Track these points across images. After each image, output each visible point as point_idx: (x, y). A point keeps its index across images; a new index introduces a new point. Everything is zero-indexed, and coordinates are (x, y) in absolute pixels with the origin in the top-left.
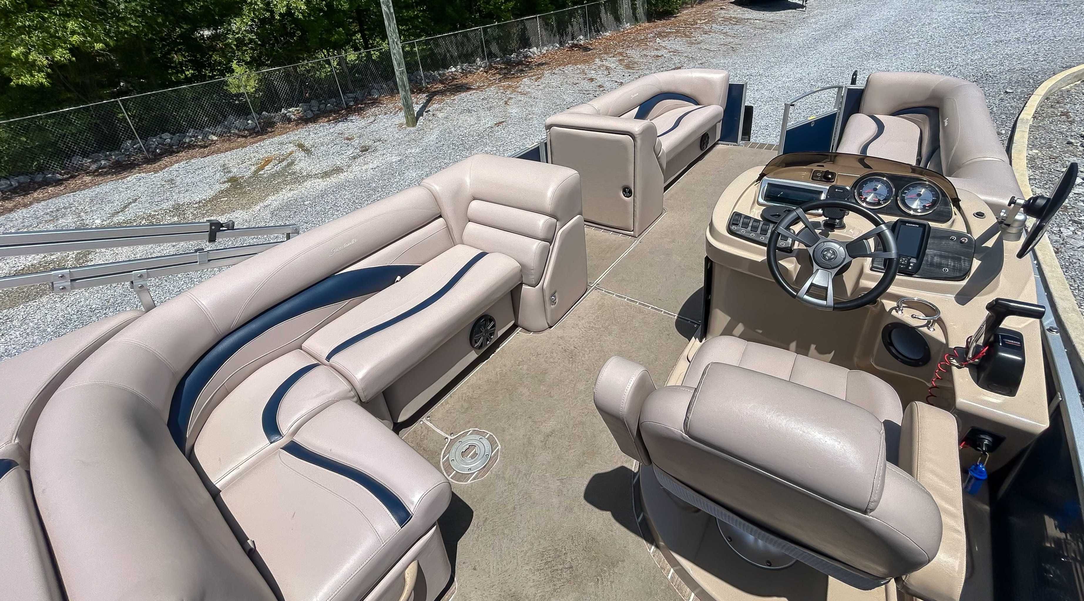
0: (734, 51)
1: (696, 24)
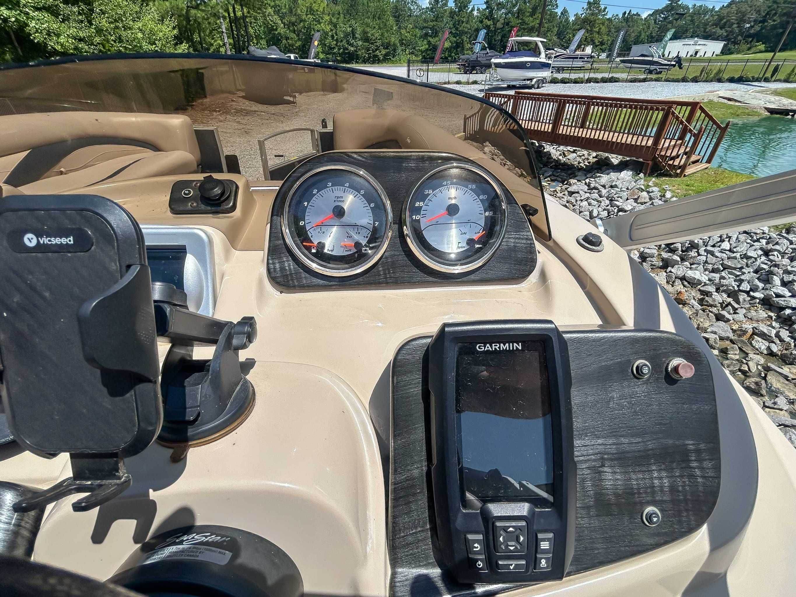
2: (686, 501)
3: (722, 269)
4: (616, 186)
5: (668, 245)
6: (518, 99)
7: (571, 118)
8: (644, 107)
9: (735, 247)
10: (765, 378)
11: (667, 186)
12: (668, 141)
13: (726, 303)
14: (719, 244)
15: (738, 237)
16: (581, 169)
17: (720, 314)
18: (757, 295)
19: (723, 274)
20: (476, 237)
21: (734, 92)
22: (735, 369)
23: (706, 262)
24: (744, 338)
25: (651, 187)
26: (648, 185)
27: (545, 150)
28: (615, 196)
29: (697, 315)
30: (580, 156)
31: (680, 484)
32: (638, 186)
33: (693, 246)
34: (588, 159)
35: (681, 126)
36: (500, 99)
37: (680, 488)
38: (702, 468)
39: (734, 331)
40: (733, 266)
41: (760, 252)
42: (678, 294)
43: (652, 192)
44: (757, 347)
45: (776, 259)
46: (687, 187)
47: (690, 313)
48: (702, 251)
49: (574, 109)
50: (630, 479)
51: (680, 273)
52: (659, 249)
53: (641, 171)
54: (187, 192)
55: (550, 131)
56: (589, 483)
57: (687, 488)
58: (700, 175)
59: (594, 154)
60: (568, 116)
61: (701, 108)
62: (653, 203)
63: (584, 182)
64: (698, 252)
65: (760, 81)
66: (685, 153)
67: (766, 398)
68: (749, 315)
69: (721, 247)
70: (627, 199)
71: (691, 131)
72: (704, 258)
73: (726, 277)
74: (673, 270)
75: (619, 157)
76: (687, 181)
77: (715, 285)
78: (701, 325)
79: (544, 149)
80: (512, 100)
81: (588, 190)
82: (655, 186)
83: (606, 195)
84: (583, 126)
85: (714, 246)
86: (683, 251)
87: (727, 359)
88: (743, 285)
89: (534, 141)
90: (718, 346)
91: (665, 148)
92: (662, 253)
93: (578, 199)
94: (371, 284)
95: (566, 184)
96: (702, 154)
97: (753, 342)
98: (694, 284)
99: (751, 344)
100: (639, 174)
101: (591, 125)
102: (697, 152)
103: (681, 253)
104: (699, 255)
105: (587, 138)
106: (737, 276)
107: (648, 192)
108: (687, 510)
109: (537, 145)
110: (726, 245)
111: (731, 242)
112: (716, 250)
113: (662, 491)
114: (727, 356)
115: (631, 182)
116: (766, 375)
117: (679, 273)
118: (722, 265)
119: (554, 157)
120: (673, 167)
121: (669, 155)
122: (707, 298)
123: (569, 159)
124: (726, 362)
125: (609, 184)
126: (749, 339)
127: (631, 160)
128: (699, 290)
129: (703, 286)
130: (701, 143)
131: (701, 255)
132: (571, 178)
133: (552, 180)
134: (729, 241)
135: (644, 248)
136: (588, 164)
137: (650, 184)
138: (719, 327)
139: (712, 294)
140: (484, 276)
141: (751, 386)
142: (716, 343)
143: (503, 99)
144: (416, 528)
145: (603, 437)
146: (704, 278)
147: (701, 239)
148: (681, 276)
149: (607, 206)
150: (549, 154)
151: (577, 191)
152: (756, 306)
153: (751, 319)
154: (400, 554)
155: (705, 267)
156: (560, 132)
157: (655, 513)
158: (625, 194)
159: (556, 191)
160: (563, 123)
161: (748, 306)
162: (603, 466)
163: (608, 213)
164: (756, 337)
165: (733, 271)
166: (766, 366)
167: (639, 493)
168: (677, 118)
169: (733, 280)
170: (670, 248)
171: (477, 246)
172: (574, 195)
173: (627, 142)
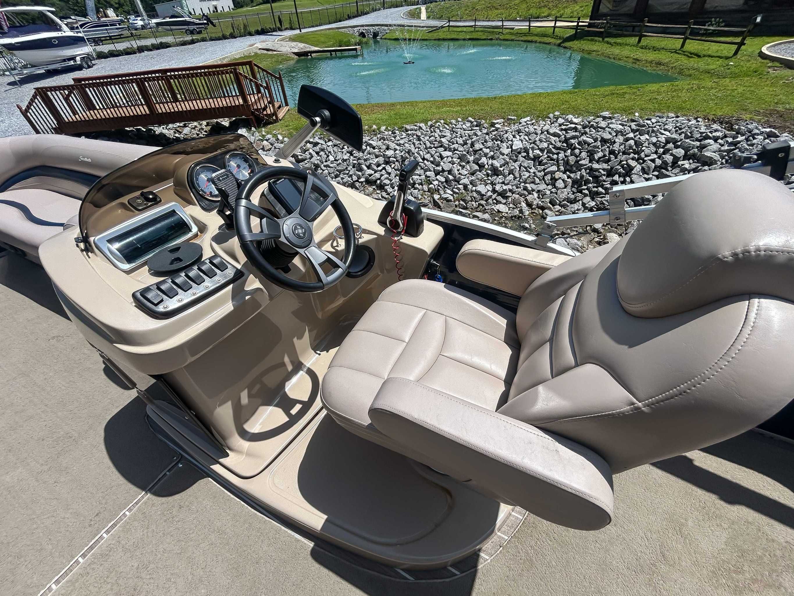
11: (275, 131)
12: (252, 97)
18: (362, 180)
21: (267, 43)
23: (329, 173)
25: (265, 135)
27: (157, 133)
30: (194, 128)
32: (257, 138)
34: (202, 129)
41: (348, 155)
43: (269, 139)
45: (357, 155)
46: (287, 128)
53: (251, 127)
55: (148, 113)
58: (288, 116)
61: (256, 65)
62: (275, 147)
64: (321, 169)
65: (276, 31)
66: (269, 103)
71: (261, 85)
75: (227, 119)
76: (284, 123)
79: (155, 131)
82: (268, 134)
84: (176, 100)
89: (138, 128)
91: (254, 103)
96: (279, 100)
100: (251, 129)
101: (183, 97)
102: (276, 100)
104: (323, 170)
106: (348, 174)
107: (267, 140)
109: (144, 130)
110: (331, 158)
118: (337, 170)
120: (268, 116)
121: (260, 108)
123: (186, 134)
127: (236, 119)
130: (274, 93)
137: (263, 134)
150: (163, 135)
156: (160, 111)
168: (245, 76)
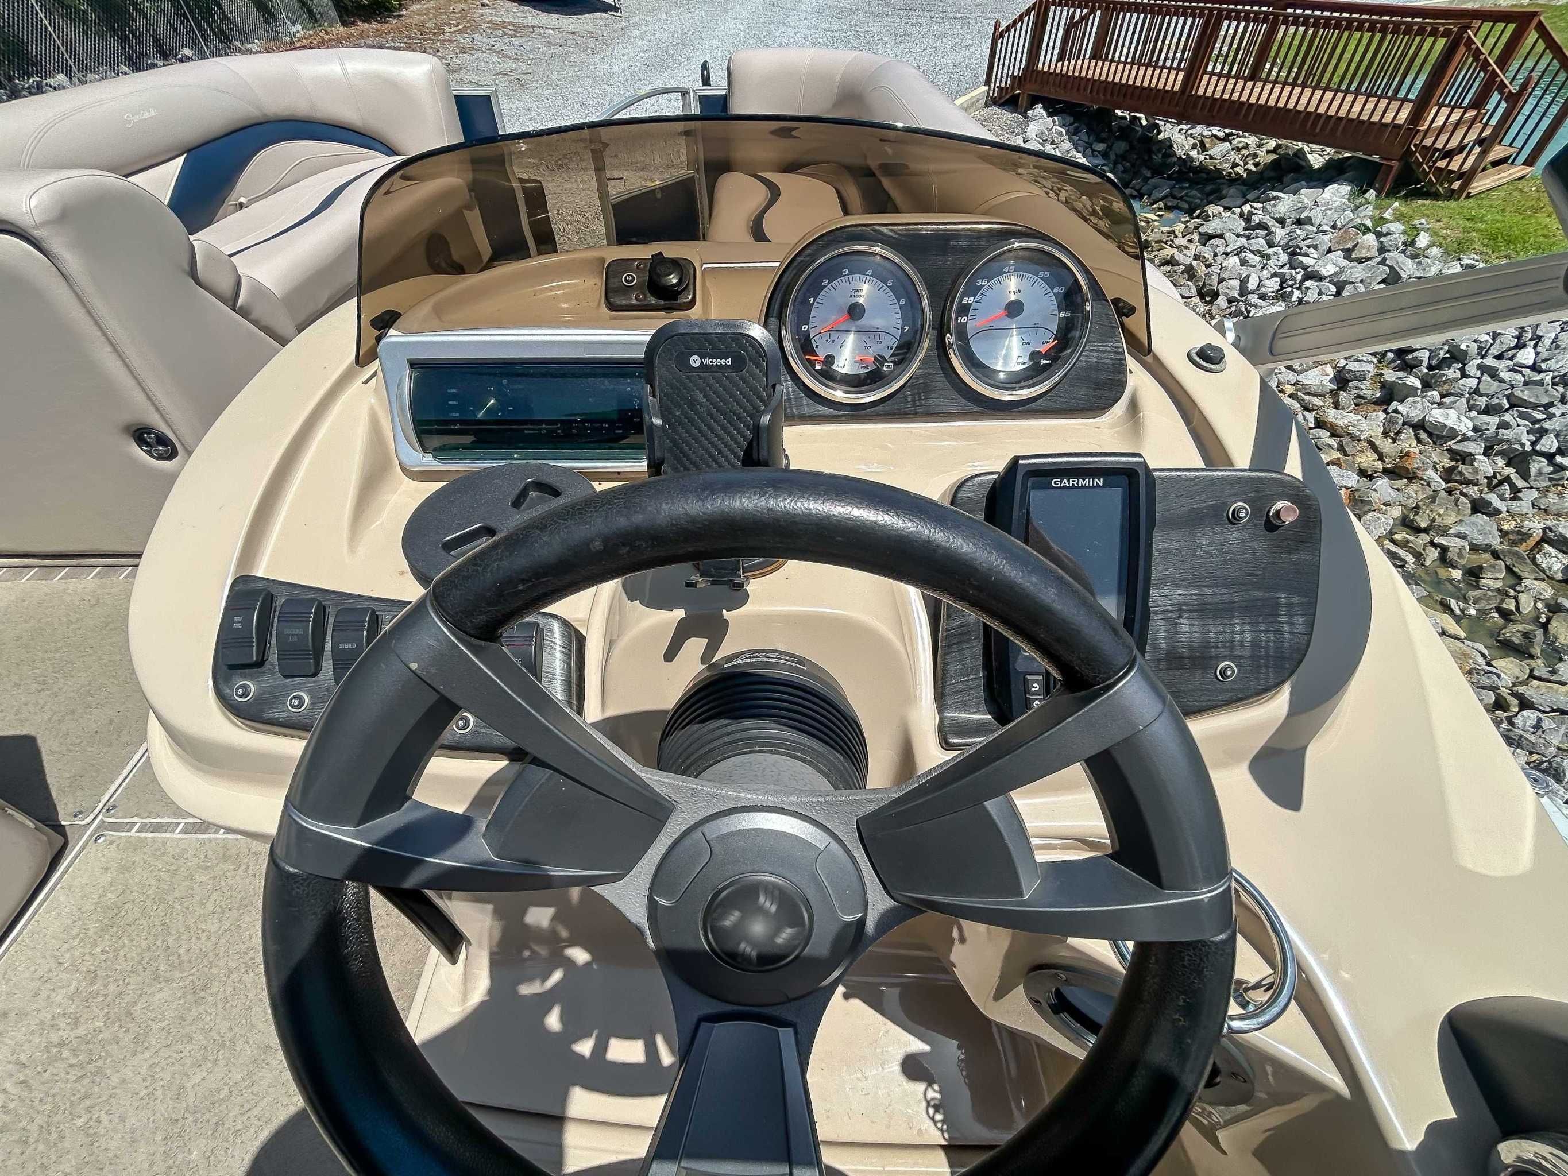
0: (522, 85)
1: (443, 33)
2: (1267, 656)
3: (1507, 406)
4: (1309, 221)
5: (1401, 353)
6: (1115, 9)
7: (1232, 54)
8: (1403, 27)
9: (1546, 360)
10: (1545, 627)
11: (1423, 221)
12: (1445, 111)
13: (1499, 478)
14: (1511, 353)
15: (1556, 337)
16: (1235, 181)
17: (1482, 499)
19: (1507, 417)
20: (1043, 349)
22: (1489, 607)
23: (1476, 391)
24: (1522, 549)
25: (1387, 221)
26: (1382, 218)
27: (1161, 137)
28: (1303, 244)
29: (1434, 501)
30: (1239, 149)
31: (1264, 639)
32: (1359, 221)
33: (1457, 356)
34: (1255, 156)
35: (1482, 74)
36: (1072, 10)
37: (1263, 644)
38: (1291, 624)
39: (1503, 534)
40: (1532, 400)
42: (1401, 458)
43: (1388, 234)
44: (1544, 566)
46: (1468, 224)
47: (1421, 496)
48: (1472, 368)
49: (1241, 30)
50: (1209, 632)
51: (1416, 415)
52: (1380, 362)
53: (1370, 186)
54: (630, 278)
55: (1177, 88)
56: (1162, 636)
57: (1271, 644)
58: (1502, 195)
59: (1272, 144)
60: (1225, 49)
61: (1541, 28)
62: (1384, 259)
63: (1238, 211)
64: (1462, 371)
66: (1480, 142)
67: (1539, 661)
68: (1543, 503)
69: (1516, 360)
70: (1329, 251)
71: (1502, 85)
72: (1472, 383)
73: (1513, 423)
74: (1400, 408)
75: (1328, 149)
76: (1471, 208)
77: (1486, 440)
78: (1438, 520)
79: (1159, 132)
80: (1099, 12)
81: (1245, 229)
82: (1397, 220)
83: (1282, 242)
84: (1254, 76)
85: (1499, 357)
86: (1430, 367)
87: (1477, 587)
88: (1543, 440)
89: (1138, 115)
90: (1463, 562)
91: (1435, 129)
92: (1385, 371)
93: (1221, 250)
94: (895, 414)
95: (1197, 217)
96: (1518, 144)
97: (1538, 556)
98: (1440, 437)
99: (1534, 560)
100: (1365, 192)
101: (1276, 69)
102: (1507, 140)
103: (1426, 371)
104: (1464, 375)
105: (1261, 106)
106: (1535, 421)
107: (1379, 235)
108: (1267, 667)
109: (1144, 122)
110: (1527, 356)
111: (1539, 349)
112: (1502, 365)
113: (1242, 646)
114: (1477, 582)
115: (1344, 211)
116: (1549, 620)
117: (1412, 414)
118: (1509, 397)
119: (1180, 153)
120: (1446, 175)
121: (1440, 147)
122: (1461, 467)
123: (1211, 157)
124: (1473, 593)
125: (1295, 215)
126: (1531, 550)
127: (1352, 157)
128: (1450, 450)
129: (1460, 441)
130: (1521, 118)
131: (1469, 376)
132: (1210, 203)
133: (1168, 208)
134: (1535, 346)
135: (1346, 359)
136: (1253, 169)
137: (1386, 215)
138: (1474, 524)
139: (1475, 459)
140: (1050, 405)
141: (1514, 639)
142: (1460, 555)
143: (1079, 10)
144: (968, 675)
145: (1184, 587)
146: (1465, 426)
147: (1475, 341)
148: (1416, 420)
149: (1282, 266)
150: (1168, 144)
151: (1219, 232)
152: (1563, 486)
153: (1545, 511)
154: (950, 700)
155: (1471, 402)
156: (1201, 92)
157: (1231, 667)
158: (1326, 238)
159: (1173, 232)
160: (1210, 69)
161: (1544, 484)
162: (1180, 617)
163: (1282, 283)
164: (1546, 546)
165: (1530, 411)
166: (1553, 602)
167: (1217, 647)
168: (1478, 53)
169: (1525, 429)
170: (1404, 361)
171: (1044, 362)
172: (1211, 242)
173: (1350, 116)
